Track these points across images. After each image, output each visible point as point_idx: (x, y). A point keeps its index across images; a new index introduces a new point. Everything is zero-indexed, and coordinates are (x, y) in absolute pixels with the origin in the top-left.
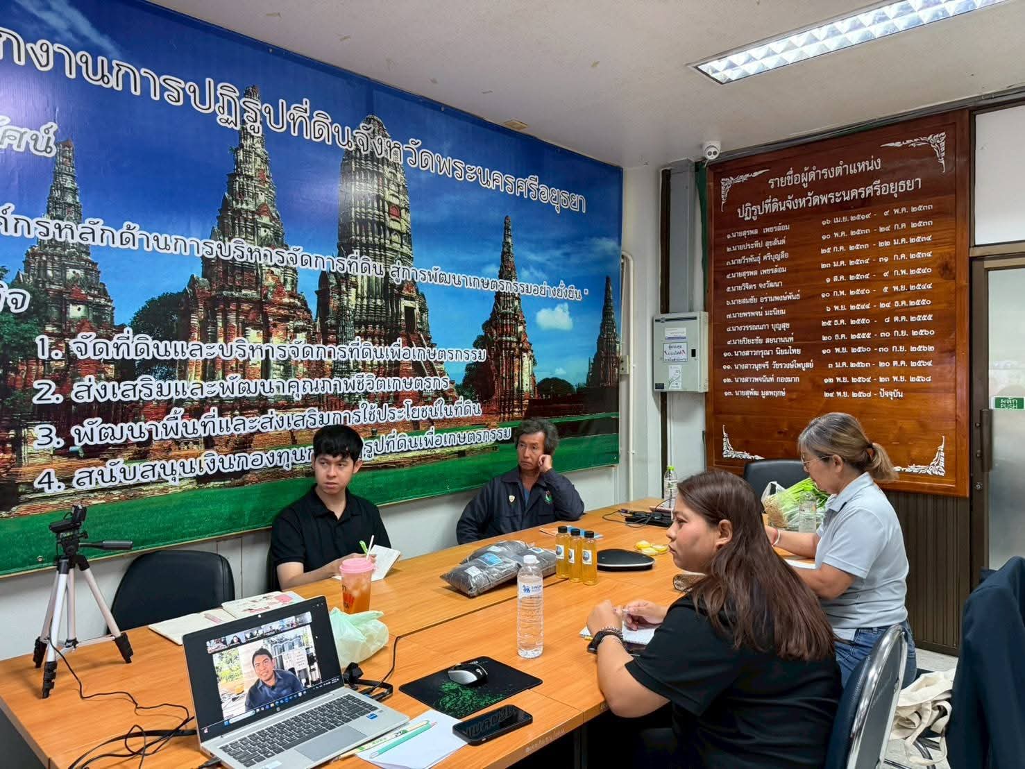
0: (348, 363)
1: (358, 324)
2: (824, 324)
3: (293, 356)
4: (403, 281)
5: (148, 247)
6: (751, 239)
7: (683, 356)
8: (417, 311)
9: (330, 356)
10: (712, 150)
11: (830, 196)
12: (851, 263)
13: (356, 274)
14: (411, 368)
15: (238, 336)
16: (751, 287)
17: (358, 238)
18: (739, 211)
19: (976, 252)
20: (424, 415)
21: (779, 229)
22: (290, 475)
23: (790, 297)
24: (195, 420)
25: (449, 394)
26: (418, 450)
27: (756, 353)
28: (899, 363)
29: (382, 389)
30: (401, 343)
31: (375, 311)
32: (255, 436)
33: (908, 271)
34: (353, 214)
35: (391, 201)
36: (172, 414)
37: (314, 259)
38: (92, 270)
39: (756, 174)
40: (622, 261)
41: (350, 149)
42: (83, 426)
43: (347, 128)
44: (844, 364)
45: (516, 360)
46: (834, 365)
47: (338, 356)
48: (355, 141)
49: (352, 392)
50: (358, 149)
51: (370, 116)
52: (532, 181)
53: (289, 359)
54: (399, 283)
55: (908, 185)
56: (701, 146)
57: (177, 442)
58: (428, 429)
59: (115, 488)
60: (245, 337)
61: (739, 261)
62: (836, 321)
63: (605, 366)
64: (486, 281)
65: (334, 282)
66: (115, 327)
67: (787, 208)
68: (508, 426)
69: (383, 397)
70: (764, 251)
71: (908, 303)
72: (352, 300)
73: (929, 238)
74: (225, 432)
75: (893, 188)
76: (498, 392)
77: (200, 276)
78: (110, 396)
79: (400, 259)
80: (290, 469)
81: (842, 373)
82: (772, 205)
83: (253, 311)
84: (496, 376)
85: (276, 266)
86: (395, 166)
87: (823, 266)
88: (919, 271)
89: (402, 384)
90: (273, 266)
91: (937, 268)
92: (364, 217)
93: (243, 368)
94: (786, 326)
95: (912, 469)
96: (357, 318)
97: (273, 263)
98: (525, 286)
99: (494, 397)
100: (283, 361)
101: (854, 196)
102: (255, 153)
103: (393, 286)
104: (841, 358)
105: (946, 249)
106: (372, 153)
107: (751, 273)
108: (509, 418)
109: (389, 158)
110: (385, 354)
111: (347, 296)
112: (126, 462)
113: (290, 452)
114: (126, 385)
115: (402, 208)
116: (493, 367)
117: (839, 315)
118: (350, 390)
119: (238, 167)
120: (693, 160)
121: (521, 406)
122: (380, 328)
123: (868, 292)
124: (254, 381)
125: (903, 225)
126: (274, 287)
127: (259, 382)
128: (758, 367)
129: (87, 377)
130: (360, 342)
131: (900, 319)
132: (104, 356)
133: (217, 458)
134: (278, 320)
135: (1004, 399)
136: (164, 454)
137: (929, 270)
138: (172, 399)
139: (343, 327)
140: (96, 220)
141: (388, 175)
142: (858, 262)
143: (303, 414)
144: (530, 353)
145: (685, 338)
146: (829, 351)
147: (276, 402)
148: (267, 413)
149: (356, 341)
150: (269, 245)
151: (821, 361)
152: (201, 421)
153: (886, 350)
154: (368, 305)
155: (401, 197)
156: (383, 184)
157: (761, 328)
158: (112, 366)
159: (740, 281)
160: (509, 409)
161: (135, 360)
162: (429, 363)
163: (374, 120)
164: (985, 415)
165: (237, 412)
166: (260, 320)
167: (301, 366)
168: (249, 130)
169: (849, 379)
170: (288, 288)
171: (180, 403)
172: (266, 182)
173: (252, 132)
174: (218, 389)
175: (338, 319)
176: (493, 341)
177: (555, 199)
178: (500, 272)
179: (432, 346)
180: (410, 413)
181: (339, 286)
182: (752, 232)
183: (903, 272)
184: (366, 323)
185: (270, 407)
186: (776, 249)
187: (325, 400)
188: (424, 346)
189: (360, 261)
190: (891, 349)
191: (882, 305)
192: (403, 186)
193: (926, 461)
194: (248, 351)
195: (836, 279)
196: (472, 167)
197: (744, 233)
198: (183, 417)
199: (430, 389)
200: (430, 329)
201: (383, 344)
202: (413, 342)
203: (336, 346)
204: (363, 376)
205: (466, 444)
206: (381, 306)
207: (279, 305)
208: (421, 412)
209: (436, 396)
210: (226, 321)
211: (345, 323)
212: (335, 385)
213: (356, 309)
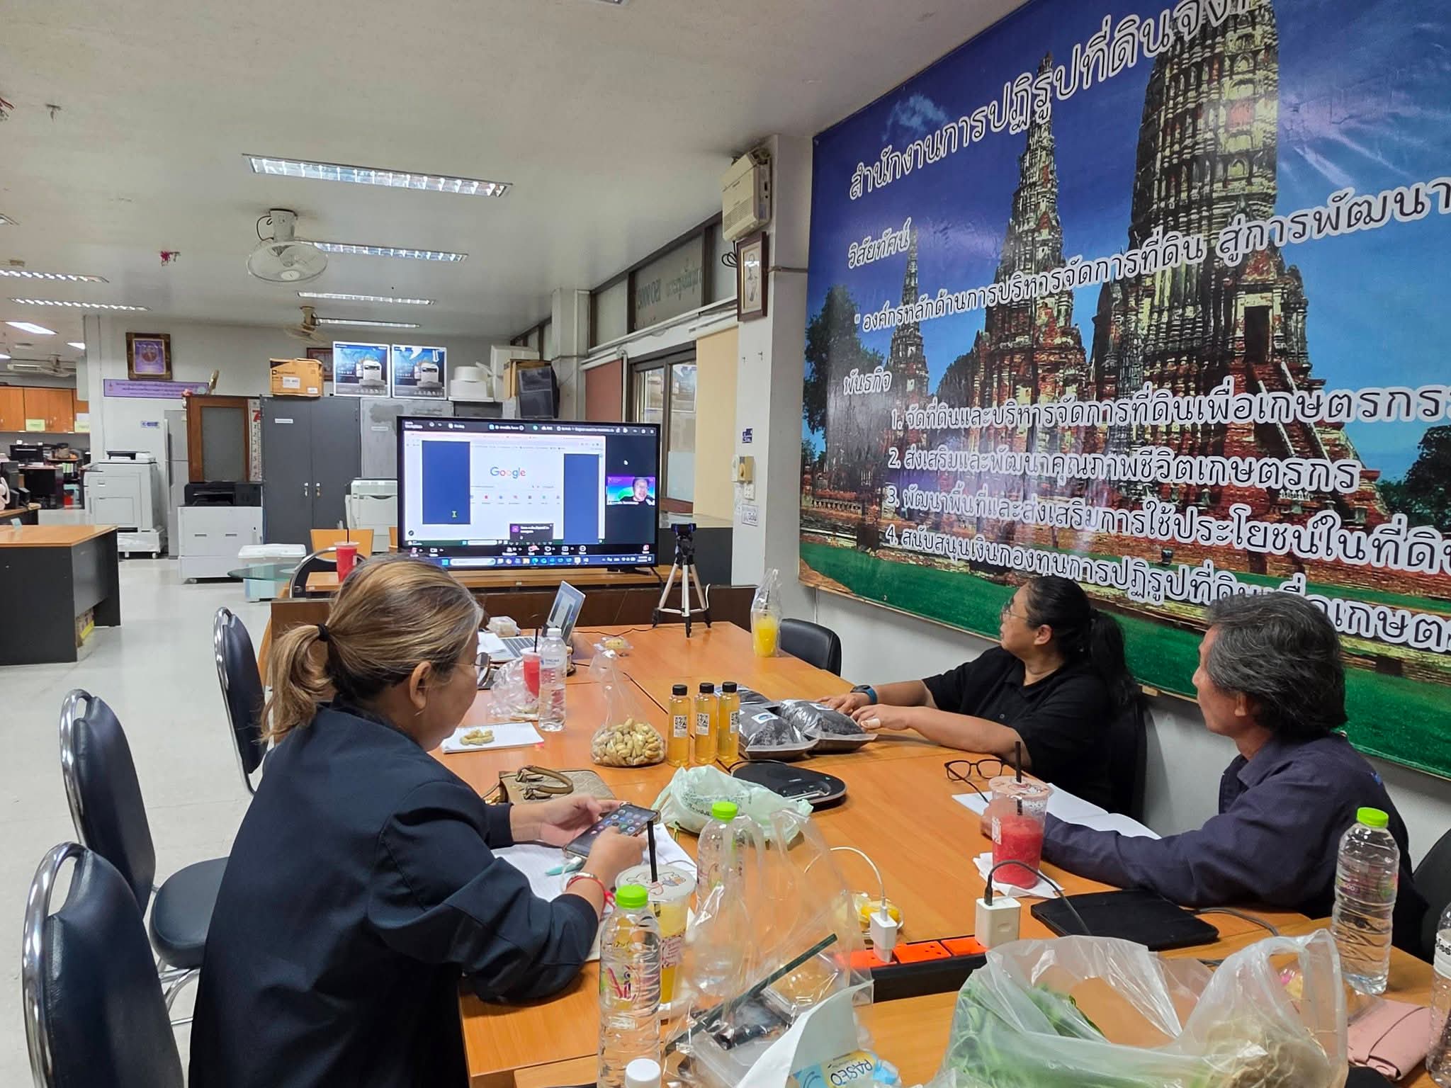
0: (1129, 429)
1: (1150, 360)
3: (1060, 421)
4: (1245, 256)
5: (951, 310)
8: (1277, 310)
9: (1104, 419)
13: (1153, 270)
14: (1252, 439)
15: (1009, 397)
17: (1164, 203)
20: (1279, 543)
24: (972, 497)
25: (1358, 505)
29: (1186, 479)
30: (1231, 387)
31: (1183, 330)
32: (1018, 526)
34: (1158, 164)
35: (1235, 95)
36: (956, 487)
37: (1096, 269)
38: (919, 345)
41: (1162, 48)
42: (909, 491)
47: (1116, 419)
48: (1174, 27)
49: (1133, 479)
50: (1178, 39)
53: (1056, 426)
54: (1237, 262)
57: (958, 518)
58: (1287, 577)
59: (921, 553)
60: (1015, 398)
65: (1120, 296)
66: (928, 396)
69: (1187, 495)
72: (1143, 319)
74: (992, 516)
77: (984, 330)
79: (1243, 211)
83: (1024, 364)
85: (1051, 295)
89: (1231, 472)
90: (1047, 296)
92: (1175, 161)
93: (1011, 438)
96: (1150, 348)
97: (1046, 293)
100: (1049, 428)
102: (1039, 148)
103: (1224, 271)
106: (1204, 24)
109: (1237, 9)
110: (1195, 411)
111: (1136, 315)
112: (928, 530)
113: (1052, 556)
114: (930, 455)
118: (1129, 476)
119: (1024, 179)
122: (1189, 361)
124: (1020, 455)
126: (1044, 326)
127: (1025, 456)
129: (913, 445)
130: (1150, 391)
132: (921, 426)
133: (985, 544)
134: (1046, 371)
136: (949, 529)
138: (957, 471)
139: (1127, 369)
140: (924, 296)
143: (1067, 506)
147: (1039, 485)
149: (1144, 391)
150: (1045, 268)
152: (975, 498)
154: (1169, 323)
156: (1221, 72)
158: (925, 435)
161: (938, 430)
162: (1303, 433)
165: (1003, 493)
166: (1028, 375)
167: (1070, 436)
170: (1062, 322)
171: (962, 476)
172: (1049, 181)
173: (1040, 121)
174: (990, 463)
175: (1120, 358)
179: (1310, 387)
180: (1245, 534)
181: (1125, 301)
184: (1162, 356)
185: (1033, 491)
187: (1095, 488)
188: (1289, 390)
189: (1164, 244)
194: (1017, 416)
198: (963, 492)
199: (1299, 487)
200: (1309, 348)
201: (1192, 393)
202: (1261, 382)
203: (1115, 401)
204: (1151, 453)
205: (1406, 644)
206: (1195, 318)
207: (1050, 349)
208: (1270, 538)
209: (1315, 505)
210: (1000, 380)
211: (1130, 362)
212: (1109, 466)
213: (1148, 335)
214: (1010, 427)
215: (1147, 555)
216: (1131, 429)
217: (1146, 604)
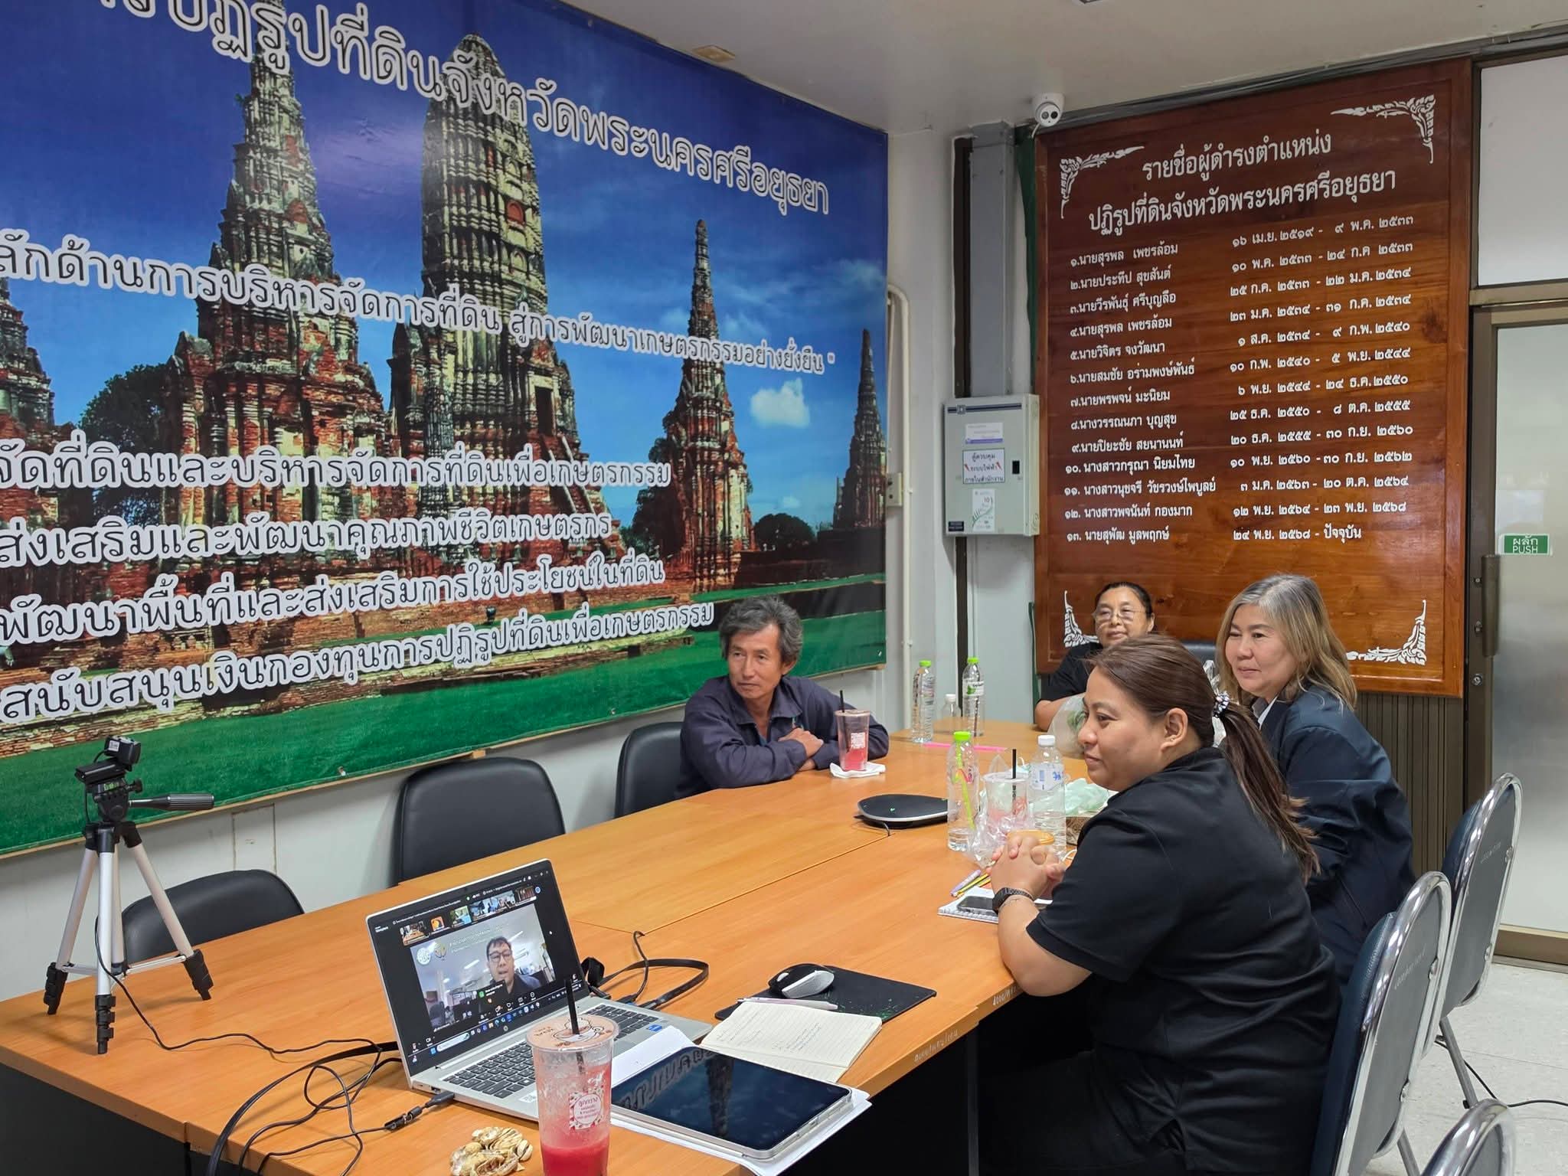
0: (443, 490)
1: (460, 419)
2: (1234, 416)
3: (353, 479)
4: (531, 340)
5: (105, 281)
6: (1113, 268)
7: (998, 473)
8: (556, 395)
9: (414, 478)
10: (1050, 109)
11: (1246, 197)
12: (1281, 312)
13: (454, 328)
14: (548, 499)
15: (262, 444)
16: (1112, 351)
17: (456, 262)
18: (1091, 217)
19: (1479, 298)
20: (571, 583)
21: (1159, 251)
22: (356, 693)
23: (1178, 370)
24: (197, 597)
25: (611, 545)
26: (563, 645)
27: (1121, 466)
28: (1356, 482)
29: (502, 538)
30: (531, 454)
31: (487, 395)
32: (297, 623)
33: (1372, 328)
34: (446, 218)
35: (509, 193)
36: (157, 587)
37: (383, 302)
38: (14, 325)
39: (1121, 154)
40: (889, 302)
41: (439, 99)
42: (11, 611)
43: (432, 59)
44: (1266, 483)
45: (719, 482)
46: (1250, 487)
47: (428, 479)
48: (446, 83)
49: (454, 542)
50: (451, 99)
51: (469, 37)
52: (740, 155)
53: (348, 485)
54: (526, 344)
55: (1374, 182)
56: (1030, 101)
57: (168, 637)
58: (578, 608)
59: (68, 721)
60: (274, 445)
61: (1092, 307)
62: (1254, 411)
63: (863, 492)
64: (667, 340)
65: (419, 343)
66: (56, 429)
67: (1174, 215)
68: (707, 602)
69: (503, 552)
70: (1134, 289)
71: (1371, 380)
72: (447, 376)
73: (1406, 273)
74: (247, 618)
75: (1351, 187)
76: (691, 540)
77: (195, 335)
78: (52, 555)
79: (525, 300)
80: (355, 682)
81: (1262, 499)
82: (1148, 210)
83: (285, 398)
84: (687, 511)
85: (321, 315)
86: (513, 128)
87: (1234, 317)
88: (1389, 327)
89: (535, 528)
90: (316, 315)
91: (1419, 322)
92: (464, 224)
93: (272, 501)
94: (1170, 419)
95: (1375, 655)
96: (458, 408)
97: (316, 311)
98: (731, 349)
99: (685, 550)
100: (337, 489)
101: (1287, 199)
102: (280, 107)
103: (516, 349)
104: (1261, 473)
105: (1432, 292)
106: (475, 105)
107: (1113, 328)
108: (708, 587)
109: (503, 114)
110: (504, 473)
111: (440, 369)
112: (83, 674)
113: (355, 651)
114: (79, 535)
115: (528, 207)
116: (681, 496)
117: (1259, 402)
118: (449, 540)
119: (251, 133)
120: (1012, 125)
121: (727, 565)
122: (496, 426)
123: (1307, 362)
124: (292, 524)
125: (1366, 250)
126: (319, 354)
127: (300, 525)
128: (1123, 490)
129: (14, 520)
130: (463, 452)
131: (1358, 408)
132: (39, 482)
133: (236, 664)
134: (328, 413)
135: (1518, 538)
136: (147, 658)
137: (1406, 327)
138: (157, 558)
139: (435, 425)
140: (17, 233)
141: (502, 146)
142: (1291, 311)
143: (373, 583)
144: (741, 469)
145: (1000, 440)
146: (1241, 463)
147: (328, 563)
148: (313, 582)
149: (456, 451)
150: (308, 277)
151: (1229, 479)
152: (206, 598)
153: (1335, 459)
154: (475, 385)
155: (525, 186)
156: (495, 162)
157: (1129, 423)
158: (54, 500)
159: (1092, 342)
160: (709, 571)
161: (93, 490)
162: (577, 490)
163: (477, 44)
164: (1489, 564)
165: (265, 582)
166: (297, 415)
167: (367, 497)
168: (268, 64)
169: (1275, 509)
170: (343, 355)
171: (170, 566)
172: (300, 160)
173: (272, 66)
174: (232, 540)
175: (426, 411)
176: (682, 449)
177: (778, 190)
178: (690, 322)
179: (581, 458)
180: (549, 580)
181: (426, 351)
182: (1114, 256)
183: (1365, 329)
185: (320, 572)
186: (1154, 288)
187: (408, 558)
188: (568, 459)
189: (459, 304)
190: (1342, 459)
191: (1329, 385)
192: (529, 166)
193: (1397, 642)
194: (281, 472)
195: (1254, 339)
196: (641, 131)
197: (1100, 258)
198: (176, 591)
199: (580, 536)
200: (578, 429)
201: (501, 456)
202: (550, 452)
203: (425, 459)
204: (469, 515)
205: (641, 634)
206: (497, 386)
207: (328, 386)
208: (566, 578)
209: (590, 548)
210: (241, 418)
211: (438, 418)
212: (425, 530)
213: (455, 393)
214: (269, 486)
215: (471, 618)
216: (446, 490)
217: (475, 667)
